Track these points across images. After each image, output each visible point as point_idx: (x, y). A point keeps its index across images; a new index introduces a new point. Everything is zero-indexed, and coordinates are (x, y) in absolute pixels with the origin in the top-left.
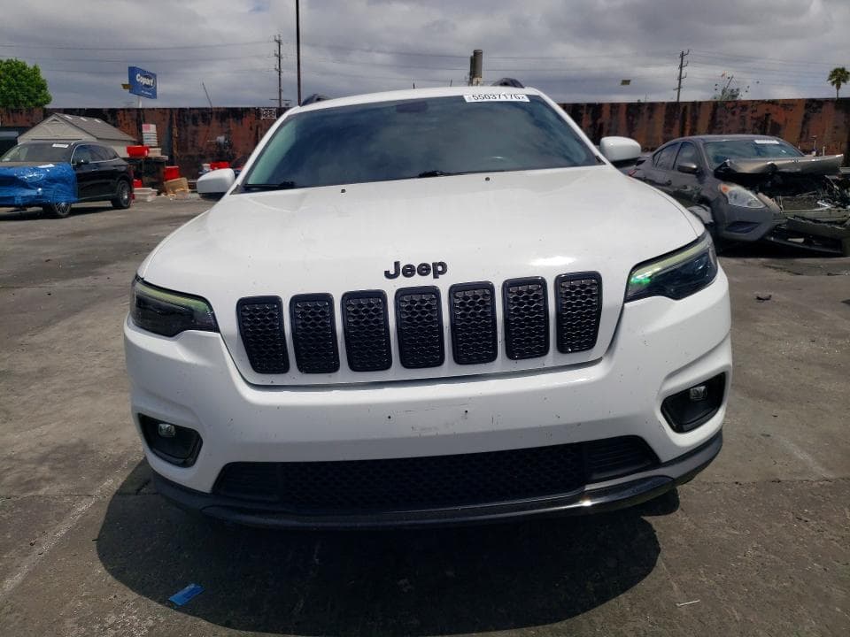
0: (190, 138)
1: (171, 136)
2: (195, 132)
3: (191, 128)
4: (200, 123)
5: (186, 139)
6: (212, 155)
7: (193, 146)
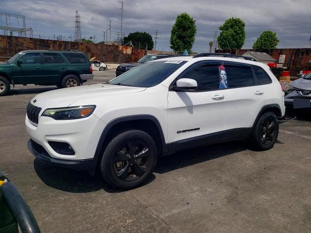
0: (299, 60)
1: (291, 59)
2: (302, 58)
3: (301, 56)
4: (304, 54)
5: (297, 61)
6: (306, 68)
7: (299, 64)
